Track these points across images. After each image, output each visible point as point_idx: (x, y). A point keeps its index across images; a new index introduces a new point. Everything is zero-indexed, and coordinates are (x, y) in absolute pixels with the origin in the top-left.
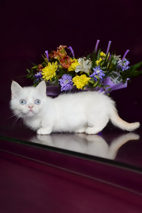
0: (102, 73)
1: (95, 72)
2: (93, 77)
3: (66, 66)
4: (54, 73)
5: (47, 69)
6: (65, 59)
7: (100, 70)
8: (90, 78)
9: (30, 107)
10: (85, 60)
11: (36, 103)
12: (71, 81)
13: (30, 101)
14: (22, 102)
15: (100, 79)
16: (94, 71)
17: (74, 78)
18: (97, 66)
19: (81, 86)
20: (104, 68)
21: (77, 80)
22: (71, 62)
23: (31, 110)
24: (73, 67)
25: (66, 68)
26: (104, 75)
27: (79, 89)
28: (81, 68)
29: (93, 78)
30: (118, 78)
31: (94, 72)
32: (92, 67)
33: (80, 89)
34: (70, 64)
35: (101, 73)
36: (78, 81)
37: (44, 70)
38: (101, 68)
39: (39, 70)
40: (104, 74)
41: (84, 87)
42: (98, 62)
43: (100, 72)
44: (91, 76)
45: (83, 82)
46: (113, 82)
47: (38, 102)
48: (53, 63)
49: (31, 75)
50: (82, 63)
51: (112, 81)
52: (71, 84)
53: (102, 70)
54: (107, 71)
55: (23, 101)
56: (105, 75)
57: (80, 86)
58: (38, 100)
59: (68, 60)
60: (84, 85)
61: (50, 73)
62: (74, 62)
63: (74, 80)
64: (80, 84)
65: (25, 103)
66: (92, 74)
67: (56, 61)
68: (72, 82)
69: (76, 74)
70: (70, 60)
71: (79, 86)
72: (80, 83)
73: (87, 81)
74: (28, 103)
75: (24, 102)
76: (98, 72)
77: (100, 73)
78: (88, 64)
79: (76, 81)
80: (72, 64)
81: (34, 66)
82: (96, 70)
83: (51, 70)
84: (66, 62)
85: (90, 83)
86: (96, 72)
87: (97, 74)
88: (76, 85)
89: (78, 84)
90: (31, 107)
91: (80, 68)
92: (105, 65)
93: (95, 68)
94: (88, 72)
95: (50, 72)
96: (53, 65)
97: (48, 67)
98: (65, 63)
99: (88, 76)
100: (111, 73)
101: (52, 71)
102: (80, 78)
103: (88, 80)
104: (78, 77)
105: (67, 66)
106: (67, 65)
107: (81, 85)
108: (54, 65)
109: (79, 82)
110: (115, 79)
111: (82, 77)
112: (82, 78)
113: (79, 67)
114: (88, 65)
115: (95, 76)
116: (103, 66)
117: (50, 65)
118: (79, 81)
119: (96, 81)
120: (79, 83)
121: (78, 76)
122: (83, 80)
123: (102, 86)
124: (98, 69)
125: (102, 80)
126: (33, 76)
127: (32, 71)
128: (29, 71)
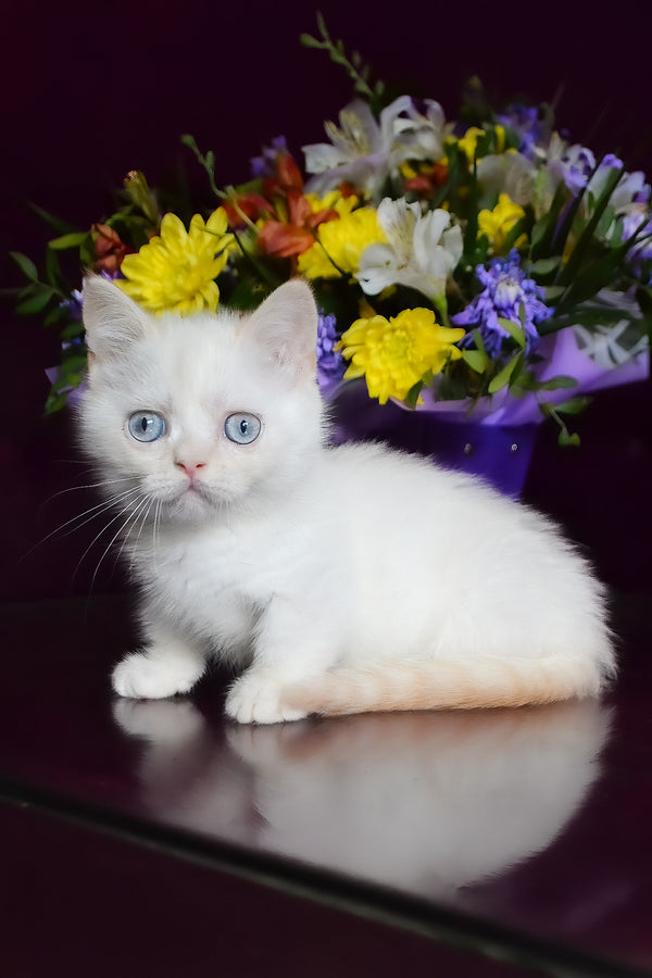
0: (536, 301)
1: (491, 297)
2: (476, 326)
3: (284, 242)
4: (206, 287)
5: (159, 256)
7: (521, 280)
8: (458, 335)
12: (328, 346)
16: (482, 287)
18: (490, 251)
19: (400, 386)
20: (545, 267)
21: (372, 345)
22: (313, 216)
24: (334, 255)
25: (286, 254)
26: (544, 312)
27: (382, 401)
28: (401, 267)
29: (476, 335)
30: (620, 328)
31: (486, 293)
32: (463, 259)
33: (390, 402)
34: (314, 233)
35: (529, 302)
36: (380, 352)
37: (136, 268)
38: (526, 269)
39: (101, 262)
40: (548, 304)
41: (416, 390)
43: (522, 292)
44: (465, 316)
45: (410, 358)
46: (585, 353)
48: (197, 219)
49: (44, 299)
50: (405, 227)
51: (581, 345)
52: (327, 366)
53: (532, 284)
54: (559, 284)
56: (550, 311)
57: (393, 383)
59: (292, 203)
60: (413, 380)
61: (178, 289)
63: (350, 342)
64: (389, 371)
66: (471, 307)
67: (216, 208)
68: (337, 357)
69: (363, 302)
70: (307, 202)
71: (382, 382)
72: (391, 365)
73: (439, 355)
76: (509, 289)
77: (524, 299)
78: (445, 230)
79: (367, 353)
80: (322, 228)
81: (58, 235)
82: (495, 277)
83: (187, 268)
84: (282, 216)
85: (461, 363)
86: (497, 297)
87: (504, 304)
88: (363, 378)
89: (379, 373)
91: (388, 263)
93: (487, 269)
94: (436, 288)
95: (180, 281)
96: (193, 230)
97: (163, 245)
98: (275, 218)
99: (439, 321)
100: (588, 304)
101: (194, 275)
102: (393, 330)
103: (445, 347)
104: (381, 325)
105: (292, 245)
106: (295, 239)
107: (395, 375)
108: (207, 237)
109: (383, 355)
110: (605, 334)
111: (409, 324)
112: (404, 334)
113: (384, 256)
114: (440, 248)
115: (493, 321)
116: (542, 252)
117: (176, 235)
118: (384, 348)
119: (493, 354)
120: (384, 362)
121: (379, 319)
122: (413, 346)
123: (533, 383)
124: (507, 271)
125: (534, 344)
126: (61, 305)
127: (52, 266)
128: (29, 268)
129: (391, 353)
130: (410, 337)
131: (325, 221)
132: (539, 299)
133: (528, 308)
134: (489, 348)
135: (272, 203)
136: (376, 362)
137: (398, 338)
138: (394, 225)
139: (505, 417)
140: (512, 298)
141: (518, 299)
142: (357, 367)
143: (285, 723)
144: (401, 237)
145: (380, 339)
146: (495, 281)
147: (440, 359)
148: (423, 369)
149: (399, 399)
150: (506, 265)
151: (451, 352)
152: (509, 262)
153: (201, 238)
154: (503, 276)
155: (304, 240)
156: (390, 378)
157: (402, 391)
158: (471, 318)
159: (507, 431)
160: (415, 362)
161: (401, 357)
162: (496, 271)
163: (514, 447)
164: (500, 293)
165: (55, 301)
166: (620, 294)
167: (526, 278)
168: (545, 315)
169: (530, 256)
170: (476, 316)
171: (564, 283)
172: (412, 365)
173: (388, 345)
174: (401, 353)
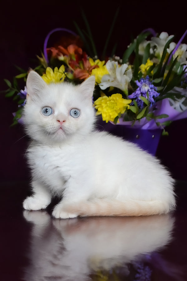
0: (154, 91)
1: (140, 90)
2: (135, 99)
3: (81, 75)
6: (80, 62)
7: (150, 85)
8: (129, 101)
9: (59, 121)
10: (120, 64)
11: (72, 115)
13: (61, 109)
14: (46, 110)
15: (150, 103)
16: (138, 87)
17: (97, 100)
18: (143, 76)
19: (112, 117)
20: (158, 81)
21: (104, 105)
22: (91, 67)
23: (61, 128)
25: (82, 78)
27: (107, 122)
28: (112, 81)
29: (135, 101)
30: (183, 99)
31: (138, 89)
32: (132, 78)
33: (109, 122)
34: (90, 72)
35: (152, 91)
36: (106, 107)
38: (151, 81)
40: (157, 92)
41: (117, 118)
42: (144, 68)
43: (149, 88)
44: (132, 96)
46: (173, 107)
47: (75, 114)
48: (56, 69)
49: (12, 93)
50: (114, 69)
51: (171, 105)
53: (153, 86)
54: (162, 86)
55: (48, 108)
56: (158, 94)
57: (110, 116)
58: (74, 110)
59: (85, 64)
60: (116, 115)
62: (97, 67)
63: (97, 104)
64: (109, 113)
65: (50, 113)
66: (134, 93)
67: (61, 65)
69: (101, 92)
70: (89, 62)
71: (107, 116)
72: (110, 111)
73: (124, 107)
74: (56, 113)
75: (49, 110)
76: (146, 88)
77: (150, 90)
78: (126, 71)
79: (102, 107)
80: (93, 71)
82: (142, 84)
84: (82, 67)
85: (129, 110)
86: (142, 90)
87: (144, 92)
88: (101, 115)
89: (106, 113)
90: (61, 120)
91: (109, 80)
92: (159, 74)
93: (139, 81)
94: (124, 87)
96: (55, 72)
97: (47, 77)
98: (80, 68)
99: (124, 97)
100: (171, 91)
102: (110, 100)
103: (125, 105)
104: (106, 99)
105: (84, 76)
106: (84, 74)
107: (111, 114)
108: (58, 74)
109: (107, 107)
110: (179, 101)
111: (114, 98)
112: (113, 101)
113: (108, 78)
114: (125, 75)
115: (140, 98)
116: (156, 76)
117: (50, 73)
118: (107, 106)
119: (141, 108)
120: (107, 110)
121: (105, 97)
122: (116, 105)
123: (154, 116)
124: (145, 82)
125: (153, 104)
126: (18, 94)
127: (15, 83)
128: (9, 84)
129: (109, 107)
130: (115, 102)
131: (94, 68)
132: (155, 90)
133: (151, 93)
134: (139, 105)
135: (79, 63)
136: (105, 110)
137: (111, 103)
138: (111, 69)
139: (149, 127)
140: (147, 90)
141: (148, 91)
142: (99, 112)
143: (70, 219)
144: (113, 72)
145: (106, 103)
146: (141, 85)
147: (124, 109)
148: (119, 112)
149: (112, 121)
150: (145, 80)
151: (127, 107)
152: (146, 79)
153: (57, 74)
154: (144, 84)
155: (87, 74)
156: (109, 115)
157: (112, 119)
158: (134, 97)
159: (150, 131)
160: (116, 110)
161: (113, 108)
162: (141, 82)
163: (153, 136)
164: (143, 89)
165: (16, 93)
166: (182, 89)
167: (151, 84)
168: (157, 95)
169: (152, 77)
170: (135, 96)
171: (164, 86)
172: (116, 111)
173: (108, 105)
174: (112, 107)
